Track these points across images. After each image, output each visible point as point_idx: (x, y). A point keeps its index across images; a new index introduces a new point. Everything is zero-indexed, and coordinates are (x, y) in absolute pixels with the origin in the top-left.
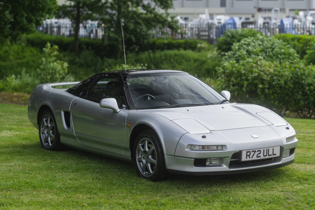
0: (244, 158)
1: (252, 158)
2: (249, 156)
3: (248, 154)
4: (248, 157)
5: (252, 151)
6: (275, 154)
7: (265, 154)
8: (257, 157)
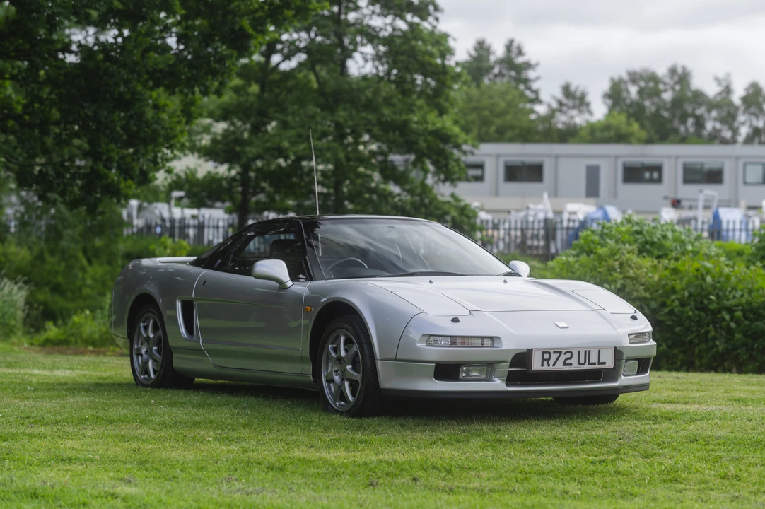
0: (536, 366)
1: (554, 365)
2: (548, 360)
3: (546, 356)
4: (545, 363)
5: (554, 352)
6: (604, 363)
7: (582, 361)
8: (565, 364)
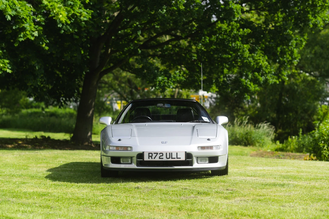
0: (146, 158)
1: (154, 158)
2: (151, 157)
3: (151, 155)
5: (154, 153)
6: (180, 158)
7: (168, 157)
